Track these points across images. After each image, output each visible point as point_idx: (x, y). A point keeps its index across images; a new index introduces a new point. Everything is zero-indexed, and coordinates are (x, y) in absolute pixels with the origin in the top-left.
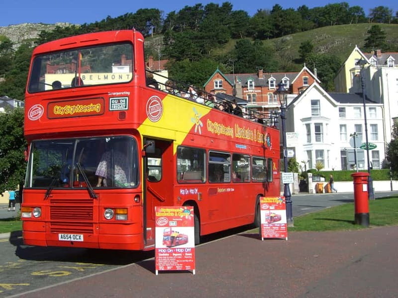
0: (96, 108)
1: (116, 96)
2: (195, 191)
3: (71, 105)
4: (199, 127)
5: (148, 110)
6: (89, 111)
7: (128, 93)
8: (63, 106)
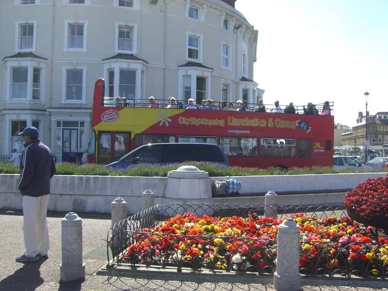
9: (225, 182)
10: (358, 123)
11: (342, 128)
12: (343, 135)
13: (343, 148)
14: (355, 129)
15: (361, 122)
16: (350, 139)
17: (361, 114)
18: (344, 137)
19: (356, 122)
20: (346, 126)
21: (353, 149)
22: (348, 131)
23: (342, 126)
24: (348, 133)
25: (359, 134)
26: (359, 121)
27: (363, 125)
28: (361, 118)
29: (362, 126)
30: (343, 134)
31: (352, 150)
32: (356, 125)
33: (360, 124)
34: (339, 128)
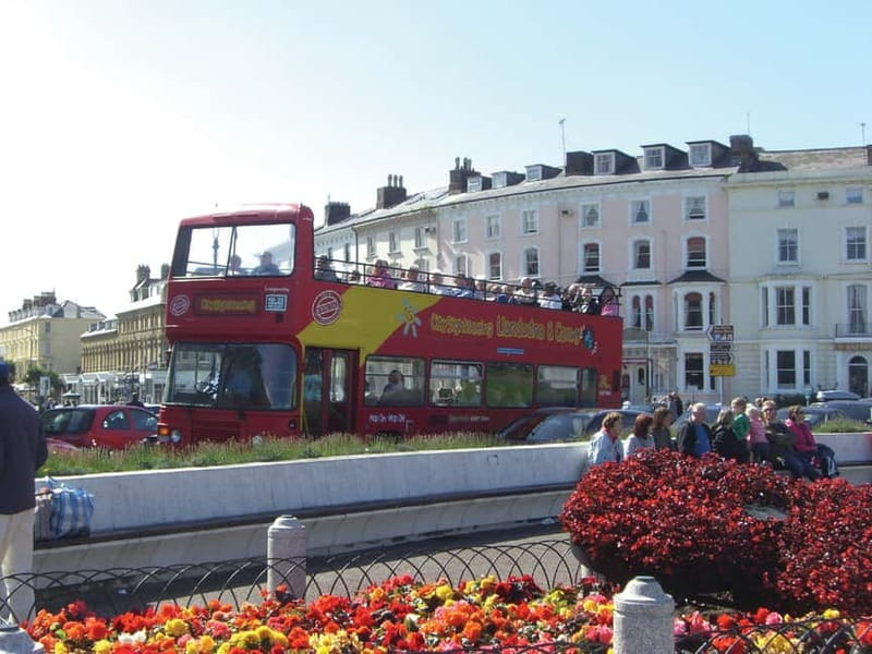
0: (250, 306)
1: (272, 293)
2: (399, 418)
3: (223, 299)
4: (414, 327)
5: (315, 311)
6: (243, 308)
7: (287, 290)
8: (212, 299)
9: (50, 496)
10: (136, 300)
11: (79, 317)
12: (85, 340)
13: (88, 379)
14: (127, 318)
15: (146, 296)
16: (107, 351)
17: (143, 272)
18: (88, 345)
19: (129, 297)
20: (93, 310)
21: (120, 382)
22: (102, 326)
23: (79, 310)
24: (103, 331)
25: (138, 336)
26: (140, 296)
27: (152, 308)
28: (146, 285)
29: (151, 312)
30: (87, 334)
31: (116, 386)
32: (129, 306)
33: (142, 304)
34: (70, 315)
